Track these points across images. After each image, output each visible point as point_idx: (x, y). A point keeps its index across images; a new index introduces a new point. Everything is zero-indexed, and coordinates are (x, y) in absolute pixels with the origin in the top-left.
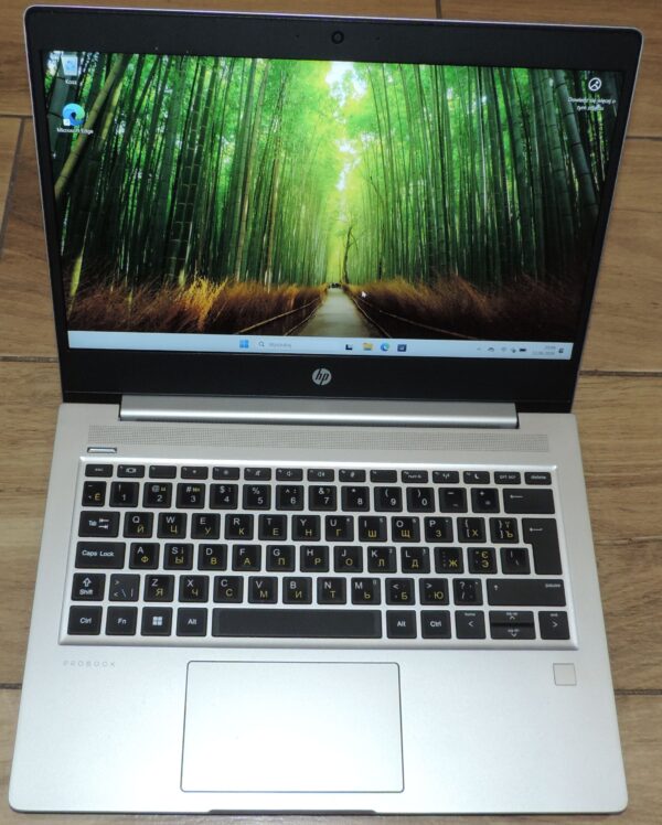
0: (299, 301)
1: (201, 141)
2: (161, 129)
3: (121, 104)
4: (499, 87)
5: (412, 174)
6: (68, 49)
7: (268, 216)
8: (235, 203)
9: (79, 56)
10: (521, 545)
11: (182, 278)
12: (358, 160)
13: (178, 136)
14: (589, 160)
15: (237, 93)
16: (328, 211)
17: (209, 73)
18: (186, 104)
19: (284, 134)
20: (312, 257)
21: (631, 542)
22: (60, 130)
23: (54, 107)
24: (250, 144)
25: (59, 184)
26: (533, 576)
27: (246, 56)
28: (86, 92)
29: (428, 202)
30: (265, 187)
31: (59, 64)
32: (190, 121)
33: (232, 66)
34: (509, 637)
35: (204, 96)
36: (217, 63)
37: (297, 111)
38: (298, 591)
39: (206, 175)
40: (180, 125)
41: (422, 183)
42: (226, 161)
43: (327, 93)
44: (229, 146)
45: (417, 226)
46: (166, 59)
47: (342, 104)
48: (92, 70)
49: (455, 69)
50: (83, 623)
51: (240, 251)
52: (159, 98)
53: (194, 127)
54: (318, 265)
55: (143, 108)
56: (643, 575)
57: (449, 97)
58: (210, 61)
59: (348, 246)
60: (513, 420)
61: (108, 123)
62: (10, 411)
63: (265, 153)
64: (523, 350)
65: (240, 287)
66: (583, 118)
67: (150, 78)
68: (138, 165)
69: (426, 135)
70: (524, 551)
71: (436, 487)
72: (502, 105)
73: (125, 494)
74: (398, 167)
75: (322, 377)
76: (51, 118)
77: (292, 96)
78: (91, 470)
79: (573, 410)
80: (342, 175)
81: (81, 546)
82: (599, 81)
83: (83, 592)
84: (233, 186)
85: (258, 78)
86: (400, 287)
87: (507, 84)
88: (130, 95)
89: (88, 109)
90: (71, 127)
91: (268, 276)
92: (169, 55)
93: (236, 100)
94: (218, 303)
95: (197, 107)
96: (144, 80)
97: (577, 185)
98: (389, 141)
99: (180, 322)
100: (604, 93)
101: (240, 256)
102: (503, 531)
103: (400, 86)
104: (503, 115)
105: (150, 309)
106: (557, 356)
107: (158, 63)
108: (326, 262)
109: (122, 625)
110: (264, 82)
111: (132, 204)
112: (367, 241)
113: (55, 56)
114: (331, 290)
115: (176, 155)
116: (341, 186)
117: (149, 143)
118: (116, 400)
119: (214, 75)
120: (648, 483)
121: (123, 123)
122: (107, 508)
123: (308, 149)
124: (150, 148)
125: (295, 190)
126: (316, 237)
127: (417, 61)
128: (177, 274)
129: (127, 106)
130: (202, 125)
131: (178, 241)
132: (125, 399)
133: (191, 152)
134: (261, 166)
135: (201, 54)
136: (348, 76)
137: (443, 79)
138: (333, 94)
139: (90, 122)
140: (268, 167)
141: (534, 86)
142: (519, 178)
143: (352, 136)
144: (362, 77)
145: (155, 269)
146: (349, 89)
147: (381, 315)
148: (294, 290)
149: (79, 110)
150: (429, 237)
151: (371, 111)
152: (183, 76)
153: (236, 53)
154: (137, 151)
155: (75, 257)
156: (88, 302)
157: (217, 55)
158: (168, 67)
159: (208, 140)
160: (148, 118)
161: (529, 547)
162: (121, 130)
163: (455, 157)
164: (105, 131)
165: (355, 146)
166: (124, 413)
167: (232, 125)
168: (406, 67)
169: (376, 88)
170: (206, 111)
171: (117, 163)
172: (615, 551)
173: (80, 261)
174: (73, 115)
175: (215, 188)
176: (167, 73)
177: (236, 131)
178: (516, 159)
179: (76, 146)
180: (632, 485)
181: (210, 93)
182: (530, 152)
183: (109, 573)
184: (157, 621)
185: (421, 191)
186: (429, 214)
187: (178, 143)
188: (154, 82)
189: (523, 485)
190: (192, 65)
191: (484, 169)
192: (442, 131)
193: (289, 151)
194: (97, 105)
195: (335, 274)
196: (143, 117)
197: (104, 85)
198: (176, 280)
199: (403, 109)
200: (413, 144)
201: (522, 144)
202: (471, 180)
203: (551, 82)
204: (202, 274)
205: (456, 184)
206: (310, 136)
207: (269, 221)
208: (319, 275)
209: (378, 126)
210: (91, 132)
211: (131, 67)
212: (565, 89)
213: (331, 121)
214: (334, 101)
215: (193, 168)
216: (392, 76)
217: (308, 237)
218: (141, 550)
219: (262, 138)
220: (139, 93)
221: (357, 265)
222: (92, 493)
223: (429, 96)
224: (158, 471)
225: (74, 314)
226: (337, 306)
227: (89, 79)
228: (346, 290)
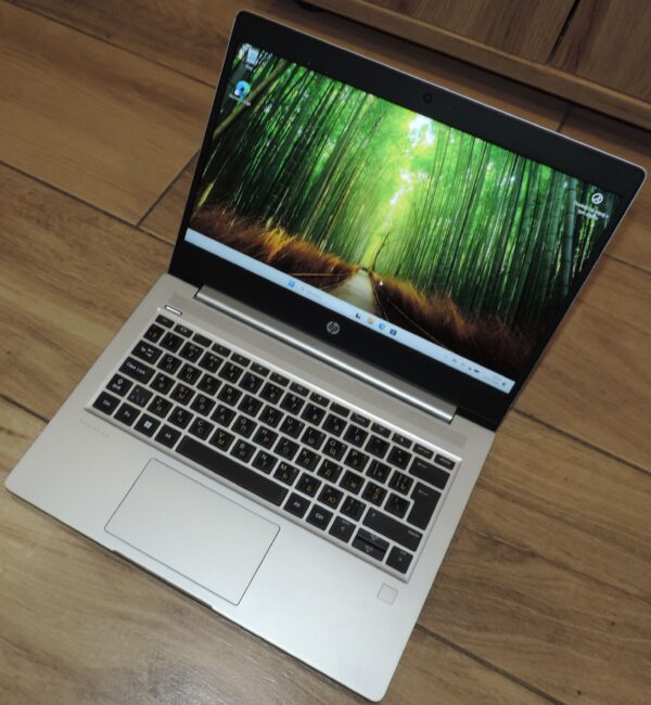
0: (338, 270)
1: (314, 136)
2: (292, 119)
3: (274, 93)
4: (526, 174)
5: (443, 213)
6: (255, 46)
7: (338, 204)
8: (321, 185)
9: (260, 52)
10: (407, 498)
11: (269, 222)
12: (411, 189)
13: (301, 127)
14: (574, 252)
15: (348, 113)
16: (379, 216)
17: (335, 93)
18: (314, 108)
19: (369, 151)
20: (356, 243)
21: (490, 538)
22: (231, 96)
23: (233, 81)
24: (344, 150)
25: (218, 131)
26: (404, 521)
27: (363, 90)
28: (255, 77)
29: (448, 236)
30: (344, 182)
31: (246, 53)
32: (313, 120)
33: (351, 93)
34: (364, 551)
35: (327, 107)
36: (343, 87)
37: (381, 141)
38: (244, 452)
39: (309, 160)
40: (305, 120)
41: (448, 221)
42: (325, 155)
43: (407, 134)
44: (330, 146)
45: (435, 250)
46: (312, 73)
47: (414, 145)
48: (264, 64)
49: (500, 150)
50: (104, 404)
51: (312, 219)
52: (298, 98)
53: (313, 125)
54: (359, 250)
55: (286, 101)
56: (486, 564)
57: (489, 168)
58: (339, 85)
59: (383, 245)
60: (449, 417)
61: (262, 102)
62: (135, 265)
63: (352, 160)
64: (476, 371)
65: (302, 244)
66: (580, 220)
67: (297, 83)
68: (269, 137)
69: (463, 190)
70: (407, 503)
71: (371, 433)
72: (524, 189)
73: (172, 342)
74: (436, 203)
75: (333, 328)
76: (229, 87)
77: (383, 127)
78: (160, 319)
80: (397, 194)
81: (129, 359)
82: (601, 197)
83: (115, 386)
84: (324, 174)
85: (365, 107)
86: (407, 288)
87: (533, 174)
88: (281, 89)
89: (253, 88)
90: (238, 97)
91: (324, 244)
92: (315, 71)
93: (346, 117)
94: (285, 249)
95: (319, 113)
96: (293, 82)
97: (559, 267)
98: (436, 183)
99: (257, 252)
100: (602, 207)
101: (311, 222)
102: (401, 483)
103: (457, 148)
104: (522, 195)
105: (242, 235)
106: (499, 386)
107: (306, 74)
108: (364, 250)
109: (126, 416)
110: (368, 111)
111: (257, 161)
112: (397, 247)
113: (246, 46)
114: (361, 271)
115: (295, 139)
116: (393, 202)
117: (282, 125)
118: (199, 284)
119: (338, 95)
120: (525, 506)
121: (271, 106)
122: (157, 345)
123: (380, 168)
124: (281, 129)
125: (362, 192)
126: (364, 230)
127: (475, 134)
128: (267, 218)
129: (276, 96)
130: (318, 126)
131: (276, 197)
132: (204, 288)
133: (305, 142)
134: (346, 167)
135: (335, 77)
136: (425, 128)
137: (489, 154)
138: (411, 137)
139: (250, 97)
140: (350, 170)
141: (552, 182)
142: (518, 245)
143: (413, 170)
144: (433, 132)
145: (254, 212)
146: (422, 137)
147: (388, 303)
148: (336, 260)
149: (247, 87)
150: (440, 261)
151: (432, 158)
152: (318, 88)
153: (359, 85)
154: (272, 128)
155: (211, 182)
156: (207, 215)
157: (345, 82)
158: (312, 79)
159: (318, 137)
160: (287, 108)
161: (412, 502)
162: (267, 110)
163: (478, 212)
164: (258, 107)
165: (412, 178)
166: (199, 295)
167: (338, 133)
168: (466, 136)
169: (441, 144)
170: (325, 118)
171: (258, 131)
172: (475, 538)
173: (211, 186)
174: (243, 89)
175: (312, 171)
176: (309, 83)
177: (339, 137)
178: (520, 230)
179: (236, 110)
181: (331, 107)
182: (532, 229)
183: (136, 383)
184: (148, 425)
185: (446, 227)
186: (445, 245)
187: (300, 132)
188: (299, 86)
189: (431, 461)
190: (327, 83)
191: (495, 229)
192: (475, 191)
193: (368, 164)
194: (259, 88)
195: (367, 261)
196: (284, 107)
197: (268, 77)
198: (265, 222)
199: (453, 165)
200: (452, 191)
201: (528, 222)
202: (483, 233)
203: (565, 185)
204: (282, 225)
205: (472, 232)
206: (385, 159)
207: (338, 207)
208: (357, 257)
209: (433, 170)
210: (249, 104)
211: (289, 71)
212: (574, 194)
213: (402, 154)
214: (409, 142)
215: (303, 152)
216: (454, 138)
217: (359, 229)
218: (162, 379)
219: (353, 149)
220: (288, 90)
221: (384, 260)
222: (153, 332)
223: (475, 163)
224: (199, 338)
225: (195, 219)
226: (361, 284)
227: (260, 70)
228: (371, 275)
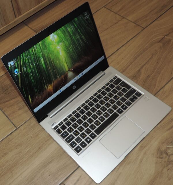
0: (64, 77)
1: (38, 62)
2: (31, 64)
3: (23, 64)
4: (74, 23)
6: (10, 61)
7: (53, 67)
8: (47, 68)
9: (13, 61)
10: (123, 88)
11: (46, 87)
12: (61, 48)
13: (34, 63)
14: (91, 26)
15: (39, 50)
16: (61, 59)
17: (33, 50)
18: (32, 57)
19: (49, 52)
20: (62, 69)
22: (15, 76)
23: (13, 72)
24: (45, 57)
25: (20, 85)
26: (129, 90)
27: (37, 43)
28: (16, 66)
29: (74, 48)
30: (50, 62)
31: (10, 64)
33: (36, 46)
34: (135, 100)
35: (34, 54)
36: (34, 47)
37: (49, 47)
38: (102, 119)
39: (41, 67)
40: (33, 61)
41: (71, 45)
42: (43, 62)
43: (51, 41)
44: (42, 59)
45: (74, 53)
46: (26, 52)
47: (54, 41)
48: (16, 62)
49: (67, 24)
51: (52, 75)
52: (28, 59)
53: (35, 60)
55: (26, 63)
56: (140, 79)
57: (68, 29)
58: (33, 47)
59: (67, 63)
61: (22, 69)
63: (48, 57)
64: (98, 62)
65: (55, 82)
66: (87, 20)
67: (25, 57)
68: (30, 73)
69: (68, 37)
71: (104, 90)
72: (76, 25)
73: (64, 128)
74: (67, 45)
75: (74, 87)
76: (13, 74)
77: (47, 45)
78: (55, 128)
79: (109, 66)
80: (60, 52)
81: (66, 140)
82: (86, 13)
84: (46, 65)
85: (41, 45)
86: (77, 64)
87: (75, 22)
88: (23, 62)
89: (18, 69)
90: (17, 74)
91: (58, 77)
92: (26, 51)
93: (39, 51)
94: (53, 87)
95: (34, 56)
96: (24, 58)
97: (91, 30)
98: (64, 42)
99: (50, 95)
100: (88, 14)
101: (52, 77)
102: (119, 88)
103: (61, 32)
104: (77, 27)
105: (44, 96)
106: (103, 59)
107: (25, 53)
108: (65, 68)
109: (84, 145)
110: (42, 45)
111: (33, 80)
112: (69, 60)
113: (9, 63)
114: (68, 72)
115: (35, 67)
116: (61, 54)
117: (30, 68)
118: (47, 116)
119: (34, 49)
121: (25, 67)
122: (63, 132)
123: (53, 52)
124: (31, 68)
125: (55, 60)
126: (61, 65)
127: (61, 27)
128: (45, 87)
129: (24, 64)
130: (37, 59)
131: (42, 81)
133: (37, 65)
134: (48, 59)
135: (31, 47)
136: (53, 36)
137: (66, 27)
138: (53, 40)
139: (19, 71)
140: (49, 59)
141: (78, 19)
142: (84, 35)
143: (58, 45)
144: (55, 35)
145: (41, 89)
146: (54, 38)
147: (77, 71)
148: (63, 76)
149: (17, 70)
150: (77, 53)
151: (59, 39)
152: (30, 53)
153: (35, 43)
154: (29, 70)
155: (28, 96)
156: (34, 102)
158: (27, 53)
159: (38, 61)
160: (28, 63)
161: (124, 87)
162: (25, 69)
163: (74, 38)
164: (23, 70)
165: (59, 46)
166: (50, 116)
167: (41, 56)
168: (60, 29)
169: (58, 35)
170: (36, 56)
171: (27, 74)
174: (16, 71)
175: (43, 68)
177: (42, 56)
178: (82, 32)
179: (19, 77)
180: (126, 69)
181: (35, 53)
182: (83, 30)
183: (74, 140)
184: (88, 140)
185: (72, 47)
186: (75, 50)
187: (34, 64)
188: (26, 57)
189: (114, 80)
190: (30, 50)
191: (78, 37)
192: (70, 35)
193: (51, 54)
194: (19, 67)
195: (67, 69)
196: (27, 64)
197: (19, 63)
198: (45, 88)
199: (63, 36)
200: (67, 40)
201: (81, 30)
202: (78, 40)
203: (80, 17)
204: (49, 84)
205: (76, 42)
206: (52, 49)
208: (65, 71)
209: (61, 41)
210: (21, 72)
211: (21, 57)
212: (82, 17)
213: (54, 45)
214: (53, 41)
215: (39, 67)
216: (59, 32)
218: (75, 133)
219: (46, 55)
220: (25, 60)
221: (69, 65)
222: (59, 131)
223: (66, 31)
224: (65, 120)
225: (33, 106)
226: (70, 74)
227: (16, 63)
228: (70, 71)
